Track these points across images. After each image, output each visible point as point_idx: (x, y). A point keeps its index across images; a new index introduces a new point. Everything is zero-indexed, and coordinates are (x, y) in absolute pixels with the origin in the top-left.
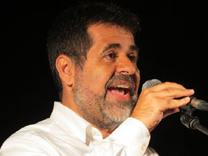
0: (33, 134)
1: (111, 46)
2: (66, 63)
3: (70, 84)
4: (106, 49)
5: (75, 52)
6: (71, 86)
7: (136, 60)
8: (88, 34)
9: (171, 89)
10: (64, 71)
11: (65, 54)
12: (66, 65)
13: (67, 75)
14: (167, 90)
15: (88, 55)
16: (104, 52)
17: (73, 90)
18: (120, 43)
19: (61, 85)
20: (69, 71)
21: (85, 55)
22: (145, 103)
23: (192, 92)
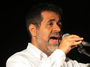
0: (20, 56)
2: (33, 27)
5: (36, 23)
9: (74, 37)
10: (32, 31)
11: (32, 24)
12: (33, 28)
14: (72, 38)
15: (41, 24)
16: (48, 23)
17: (36, 38)
19: (31, 36)
20: (34, 31)
22: (63, 43)
23: (82, 39)
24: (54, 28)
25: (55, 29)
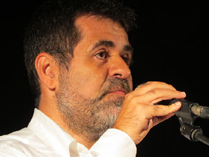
1: (103, 43)
2: (46, 63)
3: (52, 87)
4: (97, 46)
5: (59, 48)
6: (54, 90)
7: (129, 63)
8: (75, 27)
10: (45, 72)
11: (46, 51)
12: (48, 65)
13: (49, 77)
14: (153, 91)
15: (75, 52)
16: (93, 49)
17: (56, 94)
18: (113, 40)
20: (51, 72)
21: (72, 52)
22: (129, 110)
24: (112, 66)
25: (114, 68)
